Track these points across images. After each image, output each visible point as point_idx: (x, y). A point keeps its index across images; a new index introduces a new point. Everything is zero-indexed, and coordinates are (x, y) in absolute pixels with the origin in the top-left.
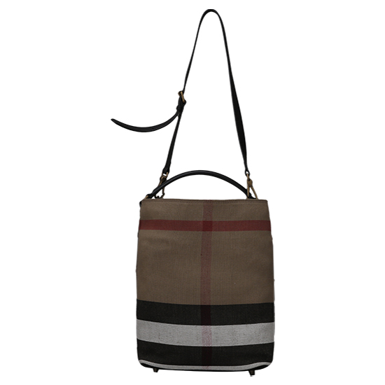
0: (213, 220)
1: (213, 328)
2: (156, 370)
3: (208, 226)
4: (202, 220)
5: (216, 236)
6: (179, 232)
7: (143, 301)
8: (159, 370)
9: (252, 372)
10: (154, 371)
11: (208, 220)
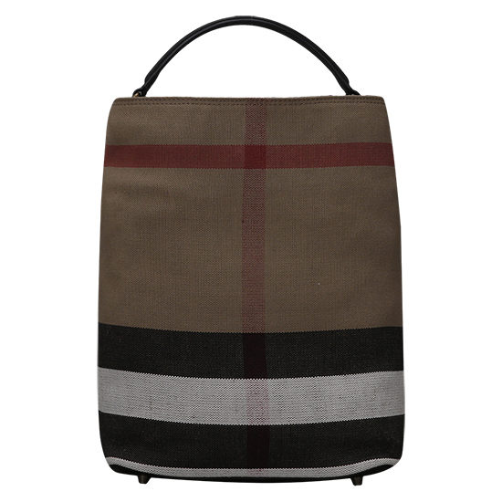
0: (269, 143)
1: (271, 384)
2: (144, 478)
3: (256, 157)
4: (242, 143)
5: (275, 178)
6: (191, 171)
7: (114, 326)
8: (152, 480)
9: (357, 479)
10: (140, 482)
11: (256, 144)
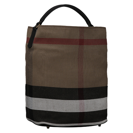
0: (84, 39)
1: (85, 101)
3: (81, 42)
4: (78, 38)
5: (86, 48)
6: (65, 45)
8: (50, 128)
9: (100, 125)
10: (47, 128)
11: (82, 39)
